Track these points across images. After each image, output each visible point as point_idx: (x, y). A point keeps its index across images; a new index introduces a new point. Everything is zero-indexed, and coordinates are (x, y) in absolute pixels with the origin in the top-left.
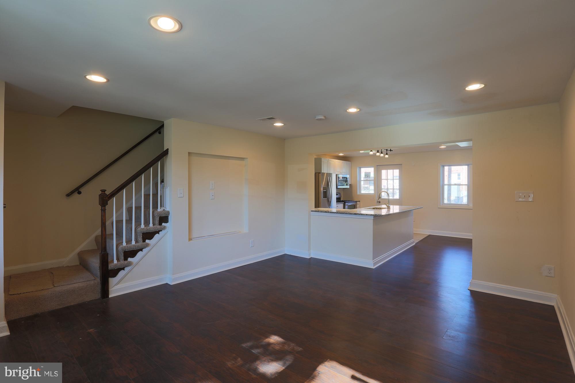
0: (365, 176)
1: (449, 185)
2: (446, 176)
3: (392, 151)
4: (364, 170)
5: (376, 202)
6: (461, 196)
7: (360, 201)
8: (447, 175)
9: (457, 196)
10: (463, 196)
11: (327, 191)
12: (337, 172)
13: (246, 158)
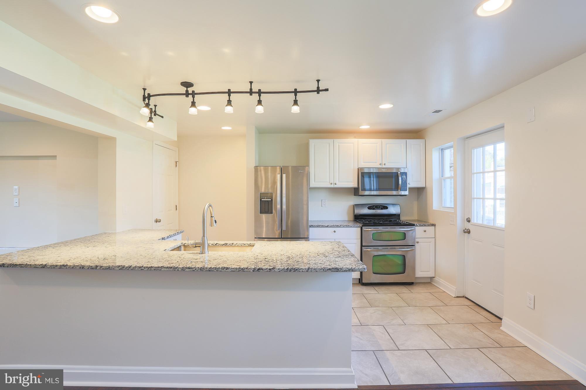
0: (450, 167)
7: (434, 225)
11: (272, 200)
12: (364, 163)
13: (56, 156)
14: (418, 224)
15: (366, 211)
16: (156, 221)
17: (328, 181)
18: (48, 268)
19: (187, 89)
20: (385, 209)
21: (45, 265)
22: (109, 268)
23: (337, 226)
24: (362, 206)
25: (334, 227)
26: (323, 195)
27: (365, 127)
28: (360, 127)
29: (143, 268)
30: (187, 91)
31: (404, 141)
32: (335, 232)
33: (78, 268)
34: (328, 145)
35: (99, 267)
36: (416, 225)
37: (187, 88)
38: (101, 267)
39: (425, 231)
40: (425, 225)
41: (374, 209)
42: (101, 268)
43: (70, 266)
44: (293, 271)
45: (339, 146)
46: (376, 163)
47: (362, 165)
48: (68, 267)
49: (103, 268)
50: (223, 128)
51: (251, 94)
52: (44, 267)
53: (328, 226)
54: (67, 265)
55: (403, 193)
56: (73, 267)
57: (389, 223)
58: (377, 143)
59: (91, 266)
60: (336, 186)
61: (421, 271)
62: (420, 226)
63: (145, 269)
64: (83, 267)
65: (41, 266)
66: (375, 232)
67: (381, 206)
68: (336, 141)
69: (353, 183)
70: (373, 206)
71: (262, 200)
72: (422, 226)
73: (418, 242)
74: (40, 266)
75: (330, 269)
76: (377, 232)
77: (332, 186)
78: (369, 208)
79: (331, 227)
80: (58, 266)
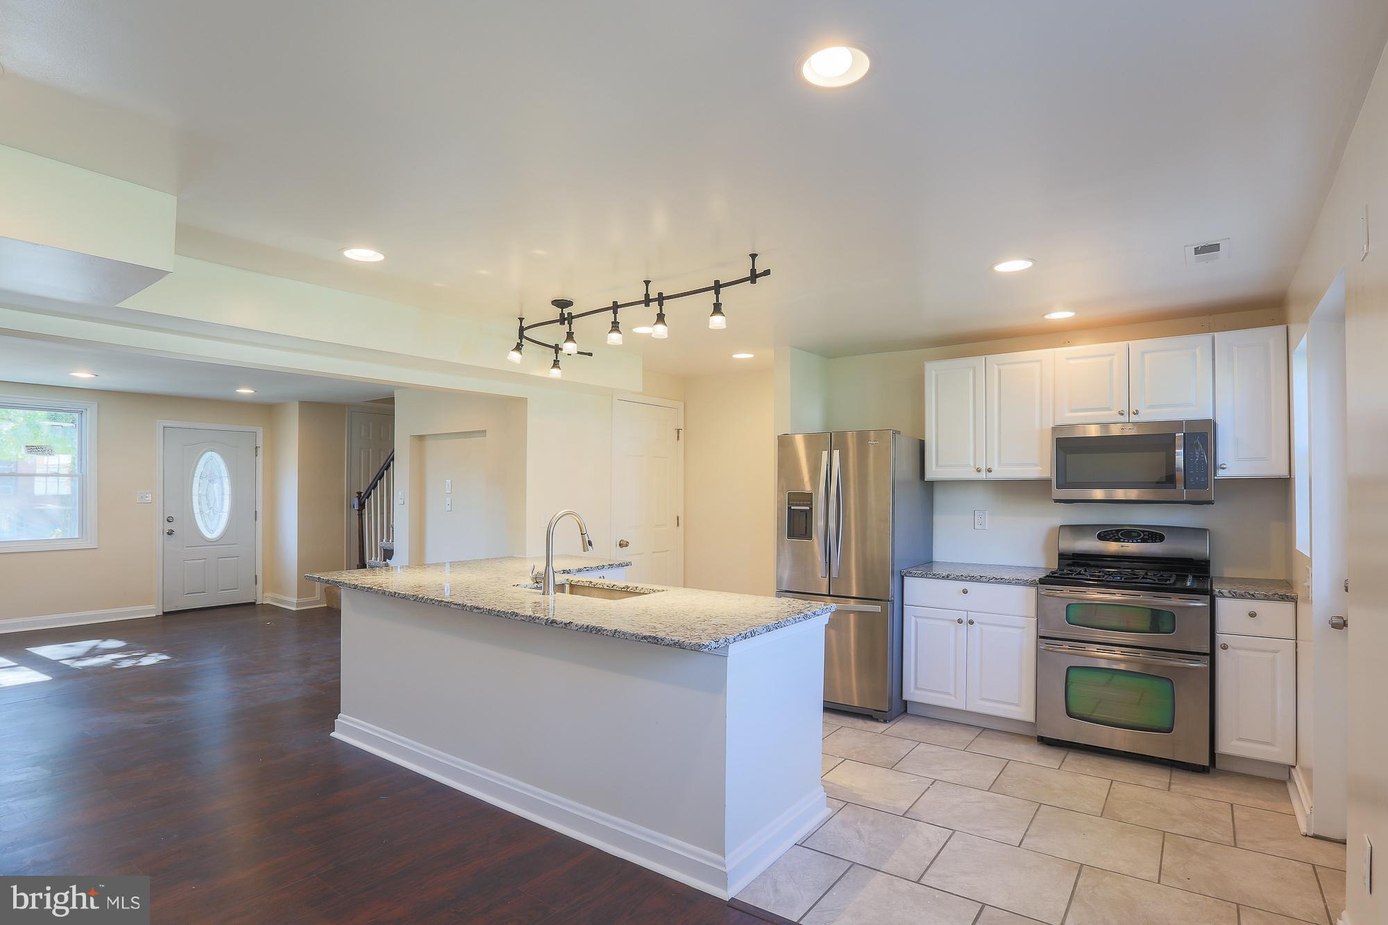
11: (811, 509)
13: (485, 431)
14: (1225, 592)
15: (1091, 545)
16: (620, 545)
17: (972, 464)
20: (1154, 541)
23: (972, 579)
24: (1078, 530)
25: (962, 580)
26: (978, 498)
31: (1205, 338)
32: (965, 592)
34: (971, 373)
36: (1220, 592)
39: (1253, 615)
40: (1253, 597)
41: (1118, 540)
44: (594, 632)
45: (1000, 371)
46: (1111, 410)
47: (1067, 417)
50: (736, 356)
51: (647, 305)
53: (948, 577)
57: (1157, 581)
58: (1113, 355)
60: (991, 476)
61: (1240, 739)
62: (1233, 597)
66: (1075, 601)
67: (1143, 532)
68: (992, 359)
70: (1118, 531)
71: (792, 508)
72: (1242, 597)
73: (1225, 647)
75: (645, 637)
76: (1081, 602)
77: (983, 476)
78: (1102, 537)
79: (956, 579)
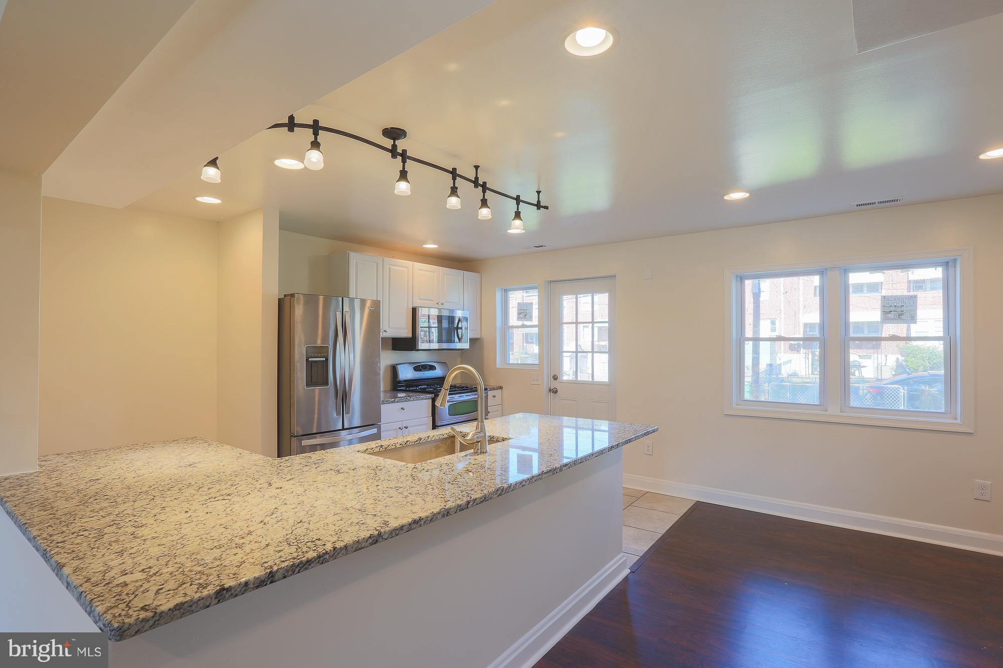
0: (519, 314)
1: (756, 340)
2: (750, 324)
3: (546, 208)
4: (516, 298)
5: (545, 388)
6: (778, 362)
7: (501, 388)
8: (752, 323)
9: (769, 363)
10: (781, 364)
12: (421, 299)
18: (386, 539)
19: (394, 142)
21: (380, 534)
22: (485, 498)
27: (431, 246)
28: (424, 246)
29: (524, 483)
30: (394, 146)
33: (439, 516)
35: (471, 503)
37: (394, 139)
38: (474, 502)
42: (475, 504)
43: (427, 517)
48: (422, 522)
49: (477, 501)
52: (377, 541)
54: (421, 519)
55: (459, 346)
56: (432, 519)
59: (460, 506)
63: (527, 483)
64: (448, 513)
65: (370, 541)
69: (406, 331)
74: (367, 540)
80: (405, 528)
